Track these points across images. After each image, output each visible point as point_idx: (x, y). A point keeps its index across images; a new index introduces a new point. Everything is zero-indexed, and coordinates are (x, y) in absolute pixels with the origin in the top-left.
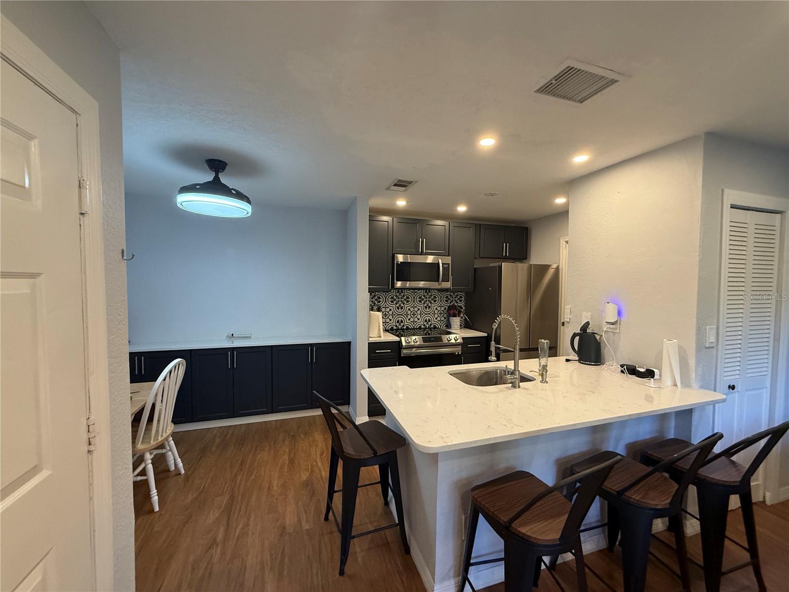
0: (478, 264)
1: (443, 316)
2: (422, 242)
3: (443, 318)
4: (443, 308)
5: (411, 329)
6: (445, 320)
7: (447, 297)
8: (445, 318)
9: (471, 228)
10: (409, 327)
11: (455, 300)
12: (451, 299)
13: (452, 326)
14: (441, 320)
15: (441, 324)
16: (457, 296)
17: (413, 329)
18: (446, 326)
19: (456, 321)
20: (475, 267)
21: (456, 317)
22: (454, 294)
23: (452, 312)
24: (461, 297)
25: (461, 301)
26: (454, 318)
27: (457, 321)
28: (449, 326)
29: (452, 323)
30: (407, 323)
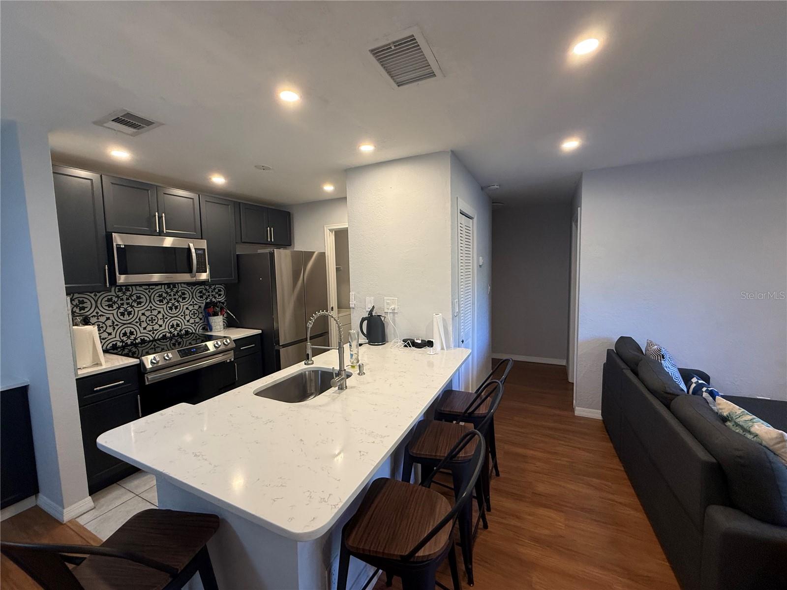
0: (241, 250)
1: (198, 317)
2: (160, 218)
3: (197, 320)
4: (196, 307)
5: (150, 341)
6: (201, 321)
7: (201, 292)
8: (201, 319)
9: (228, 205)
10: (146, 338)
11: (212, 295)
12: (207, 294)
13: (214, 328)
14: (195, 323)
15: (195, 328)
16: (215, 289)
17: (152, 341)
18: (203, 329)
19: (218, 322)
20: (237, 253)
21: (218, 315)
22: (210, 287)
23: (211, 310)
24: (220, 291)
25: (220, 295)
26: (216, 317)
27: (220, 320)
28: (208, 327)
29: (213, 324)
30: (142, 333)
